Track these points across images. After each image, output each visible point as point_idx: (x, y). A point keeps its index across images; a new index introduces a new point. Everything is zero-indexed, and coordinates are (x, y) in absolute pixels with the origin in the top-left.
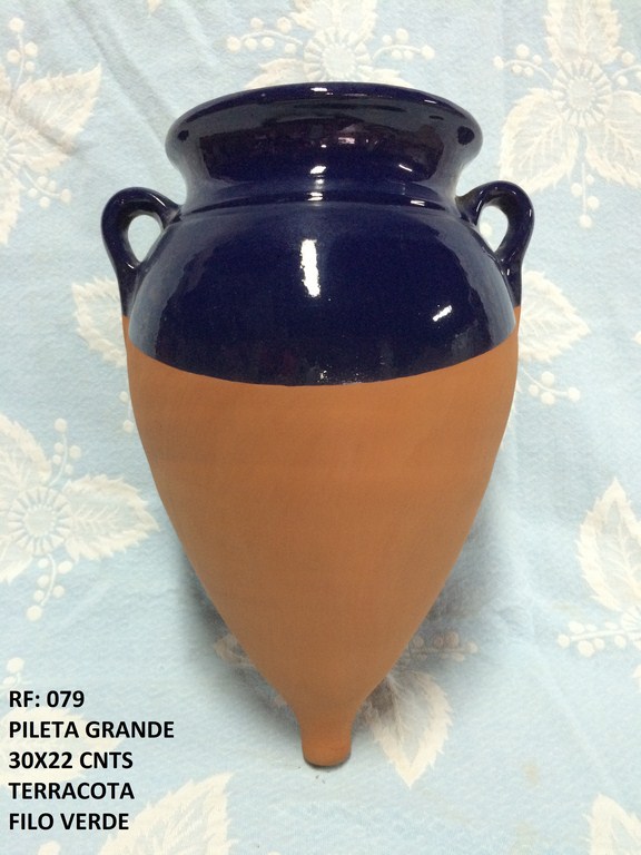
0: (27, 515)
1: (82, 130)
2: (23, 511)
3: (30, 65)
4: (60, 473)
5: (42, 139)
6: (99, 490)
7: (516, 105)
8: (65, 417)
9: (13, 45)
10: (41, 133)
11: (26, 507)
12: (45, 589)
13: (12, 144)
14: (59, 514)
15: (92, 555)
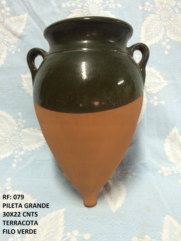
0: (12, 139)
1: (22, 31)
3: (8, 14)
4: (20, 127)
5: (12, 35)
6: (31, 132)
7: (146, 20)
8: (21, 112)
9: (3, 8)
10: (12, 33)
11: (11, 137)
12: (17, 159)
13: (4, 36)
14: (20, 138)
15: (29, 149)
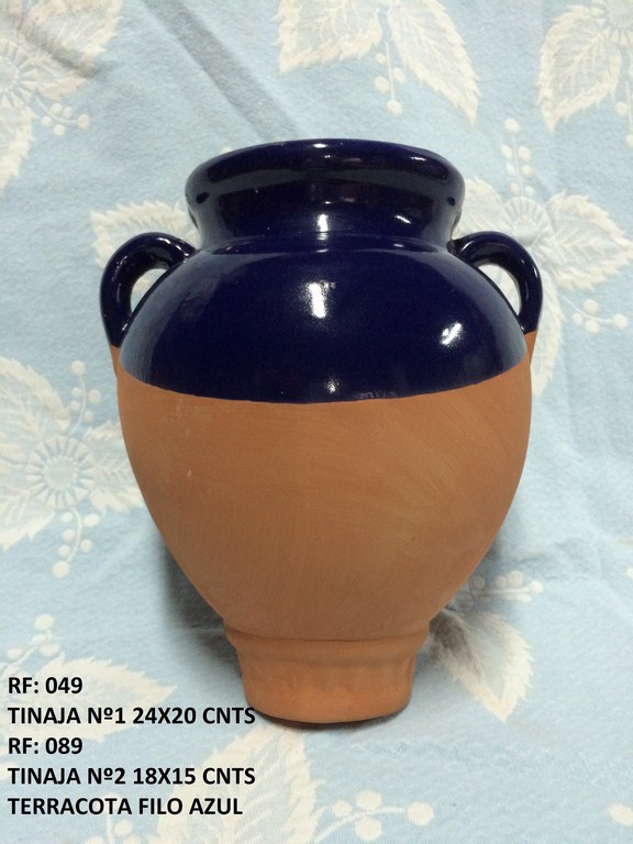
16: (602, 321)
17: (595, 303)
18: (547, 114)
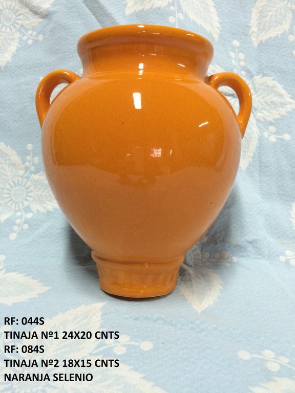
0: (12, 191)
1: (50, 6)
2: (11, 189)
4: (29, 171)
5: (31, 13)
8: (31, 143)
10: (30, 10)
11: (12, 187)
12: (19, 225)
13: (17, 16)
14: (27, 191)
15: (42, 210)
16: (278, 136)
17: (275, 128)
18: (254, 39)
